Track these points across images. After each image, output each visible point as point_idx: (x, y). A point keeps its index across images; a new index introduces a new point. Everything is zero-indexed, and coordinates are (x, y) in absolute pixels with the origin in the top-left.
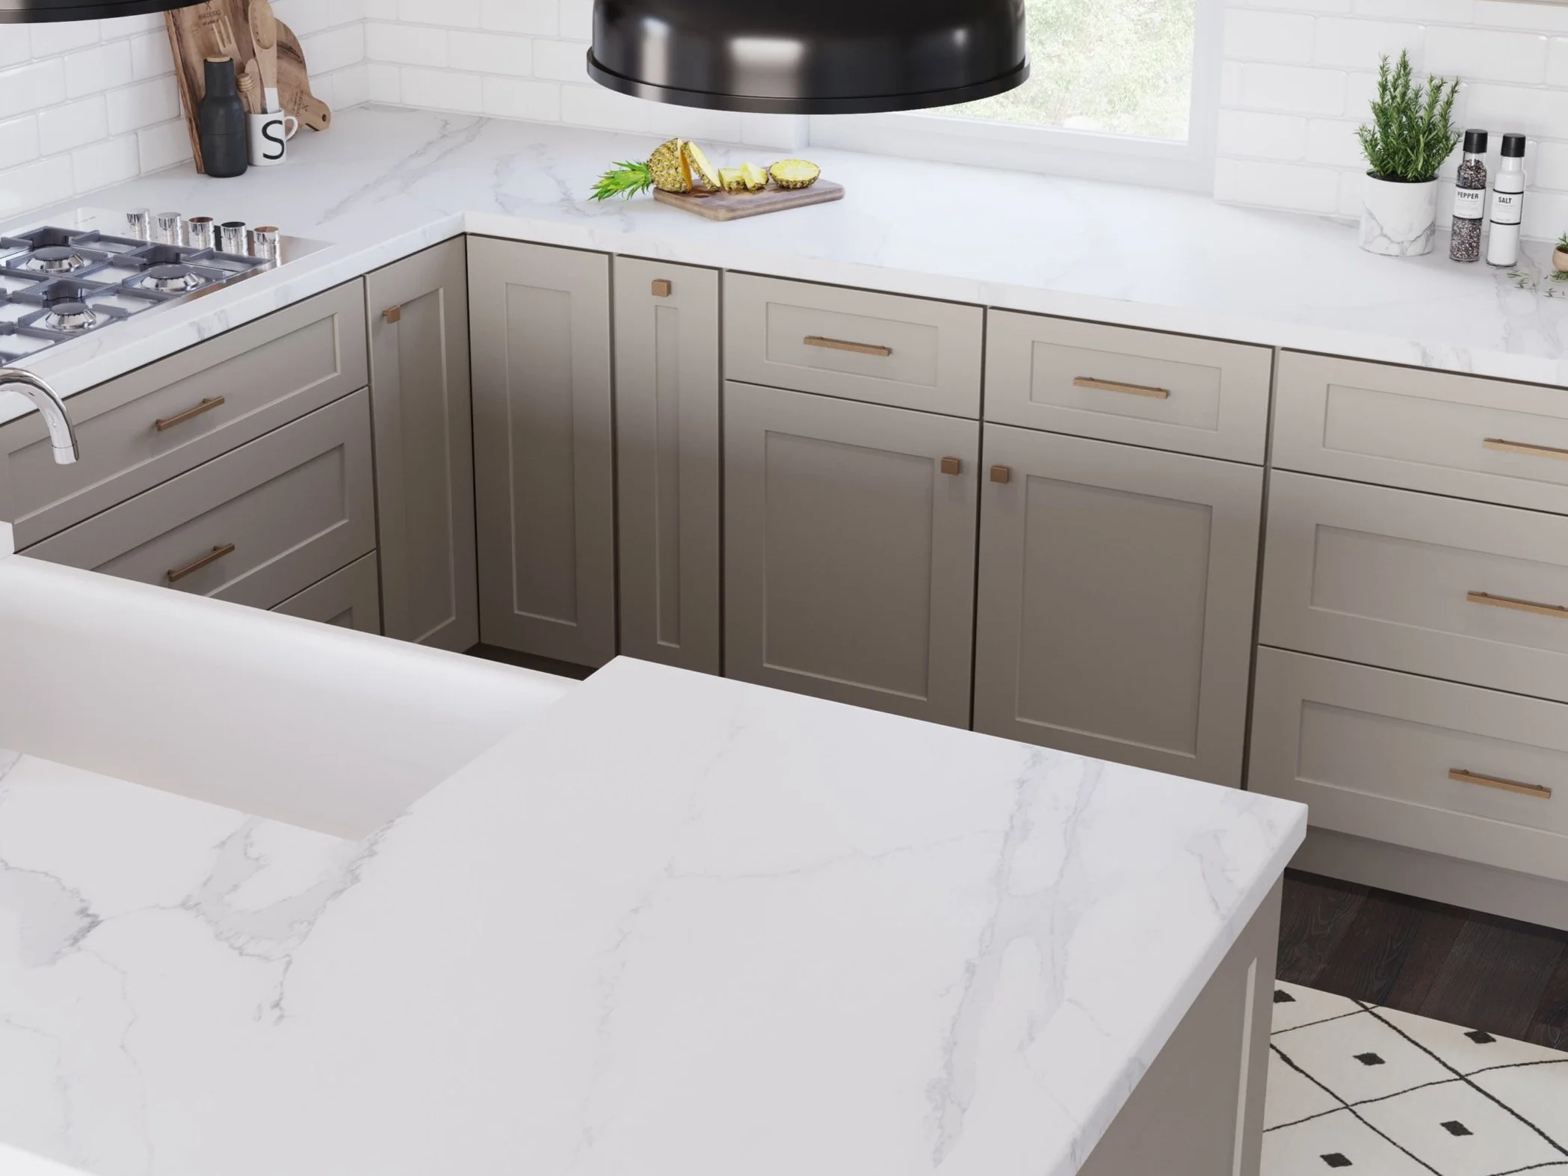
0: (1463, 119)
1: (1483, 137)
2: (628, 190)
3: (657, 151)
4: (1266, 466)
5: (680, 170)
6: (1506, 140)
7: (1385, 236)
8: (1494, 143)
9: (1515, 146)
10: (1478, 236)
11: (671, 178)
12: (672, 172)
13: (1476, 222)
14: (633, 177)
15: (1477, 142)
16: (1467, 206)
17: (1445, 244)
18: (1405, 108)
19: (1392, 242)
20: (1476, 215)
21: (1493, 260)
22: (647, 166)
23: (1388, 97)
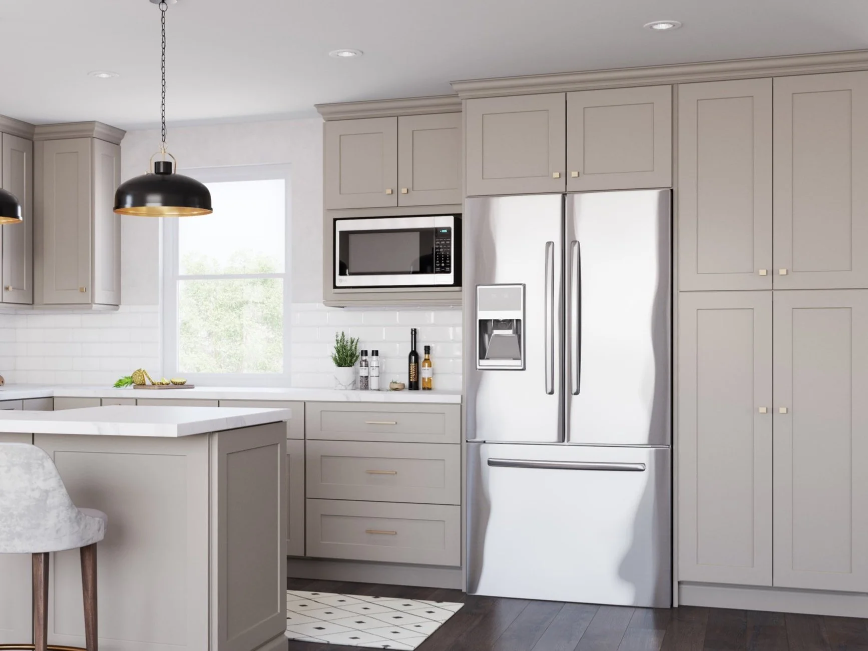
0: (361, 347)
1: (366, 352)
2: (125, 385)
3: (136, 372)
4: (305, 439)
5: (142, 376)
6: (373, 351)
7: (340, 384)
8: (370, 353)
9: (375, 353)
10: (368, 382)
11: (138, 380)
12: (140, 377)
13: (367, 377)
14: (127, 380)
15: (365, 353)
16: (363, 372)
17: (359, 385)
18: (344, 347)
19: (342, 385)
20: (367, 375)
21: (373, 388)
22: (132, 377)
23: (339, 345)
